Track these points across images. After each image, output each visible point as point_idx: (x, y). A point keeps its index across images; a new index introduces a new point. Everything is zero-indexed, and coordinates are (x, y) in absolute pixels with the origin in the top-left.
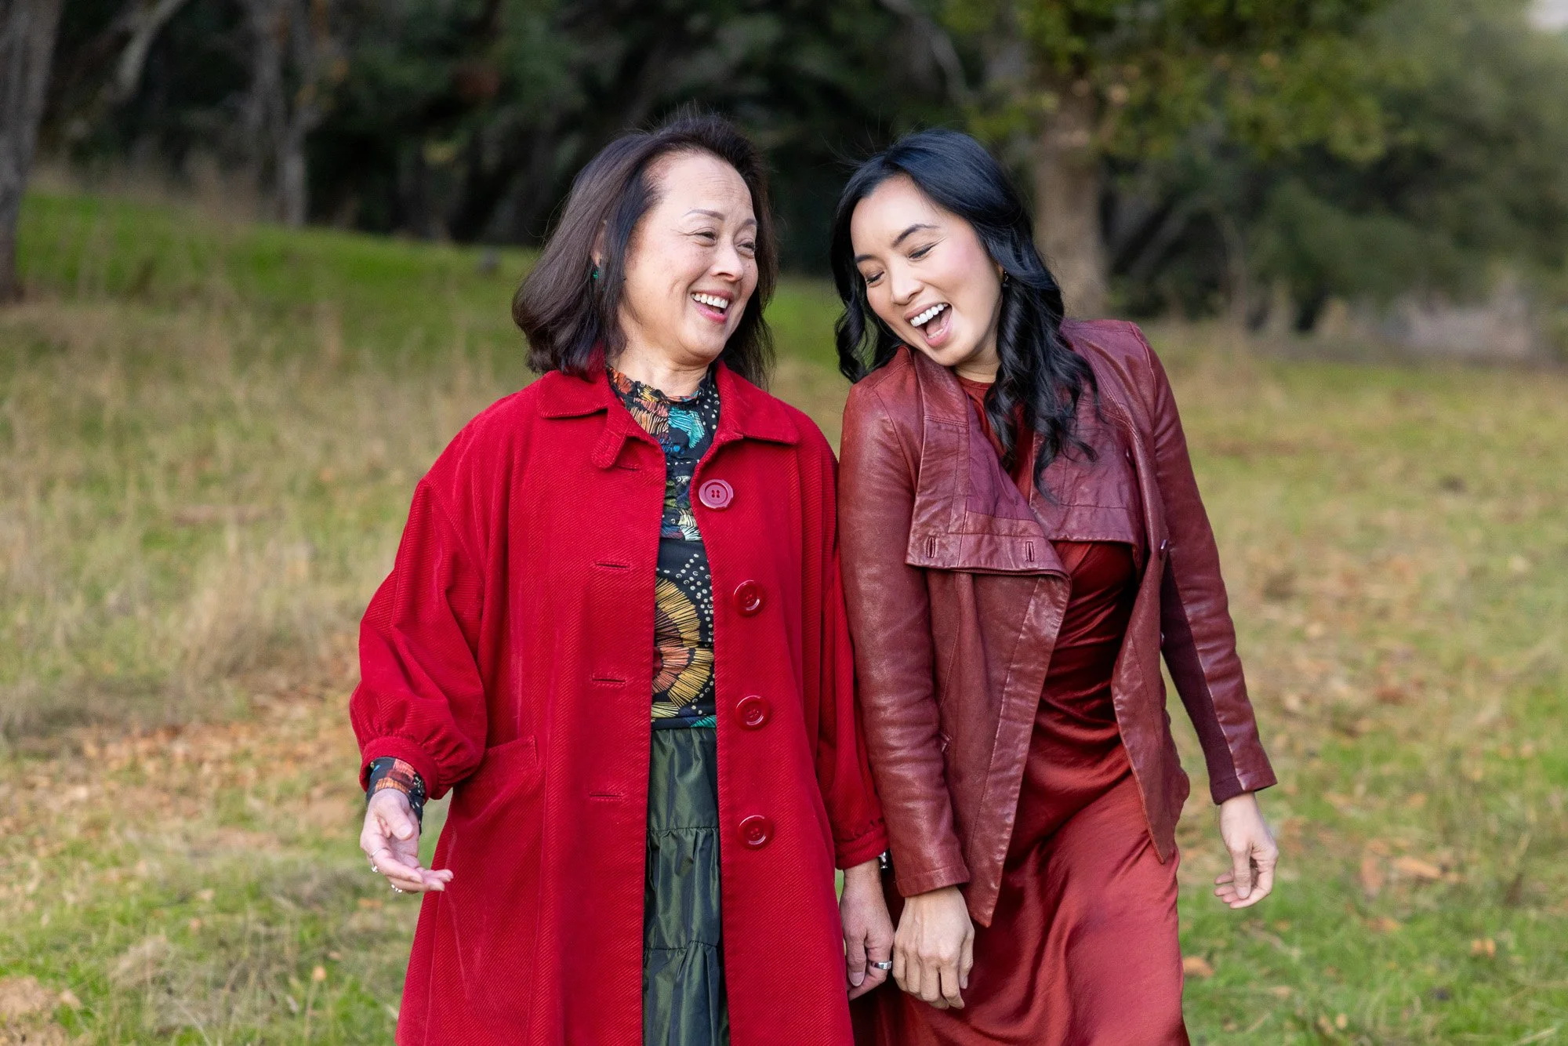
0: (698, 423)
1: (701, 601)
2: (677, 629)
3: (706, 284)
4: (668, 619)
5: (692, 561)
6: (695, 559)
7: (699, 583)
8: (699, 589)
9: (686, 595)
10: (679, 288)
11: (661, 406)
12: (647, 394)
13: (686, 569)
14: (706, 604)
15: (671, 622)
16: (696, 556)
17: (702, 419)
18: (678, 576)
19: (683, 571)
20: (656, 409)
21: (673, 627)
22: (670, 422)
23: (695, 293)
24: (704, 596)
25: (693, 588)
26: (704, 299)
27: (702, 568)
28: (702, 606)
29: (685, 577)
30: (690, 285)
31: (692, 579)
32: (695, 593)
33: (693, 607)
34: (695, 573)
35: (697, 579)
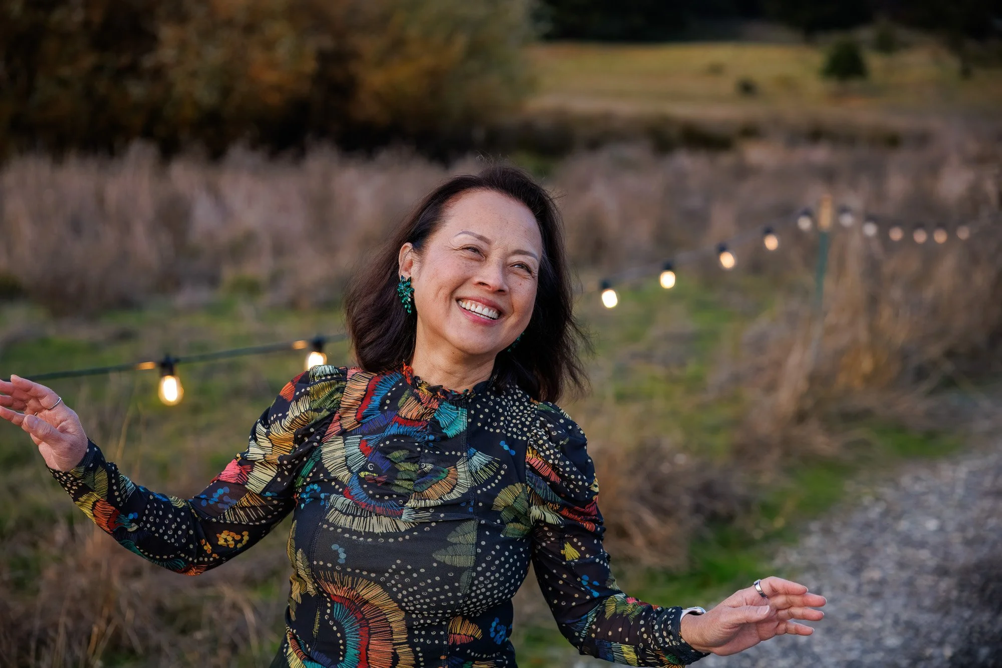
0: (464, 419)
1: (402, 601)
2: (386, 619)
3: (467, 291)
4: (380, 609)
5: (394, 567)
6: (396, 564)
7: (399, 586)
8: (400, 590)
9: (389, 595)
10: (445, 292)
11: (434, 400)
12: (423, 388)
13: (389, 573)
14: (406, 603)
15: (382, 612)
16: (399, 562)
17: (469, 416)
18: (382, 579)
19: (387, 575)
20: (429, 402)
21: (383, 617)
22: (435, 415)
23: (458, 300)
24: (403, 596)
25: (395, 589)
26: (467, 305)
27: (402, 573)
28: (404, 604)
29: (388, 580)
30: (453, 292)
31: (393, 582)
32: (397, 593)
33: (396, 604)
34: (397, 577)
35: (397, 582)
